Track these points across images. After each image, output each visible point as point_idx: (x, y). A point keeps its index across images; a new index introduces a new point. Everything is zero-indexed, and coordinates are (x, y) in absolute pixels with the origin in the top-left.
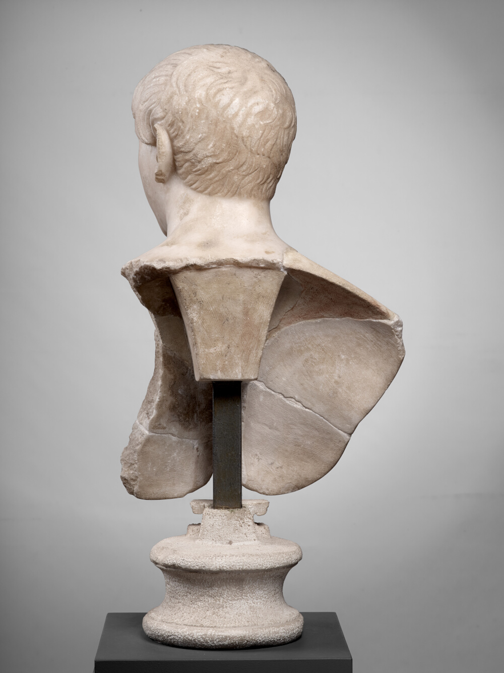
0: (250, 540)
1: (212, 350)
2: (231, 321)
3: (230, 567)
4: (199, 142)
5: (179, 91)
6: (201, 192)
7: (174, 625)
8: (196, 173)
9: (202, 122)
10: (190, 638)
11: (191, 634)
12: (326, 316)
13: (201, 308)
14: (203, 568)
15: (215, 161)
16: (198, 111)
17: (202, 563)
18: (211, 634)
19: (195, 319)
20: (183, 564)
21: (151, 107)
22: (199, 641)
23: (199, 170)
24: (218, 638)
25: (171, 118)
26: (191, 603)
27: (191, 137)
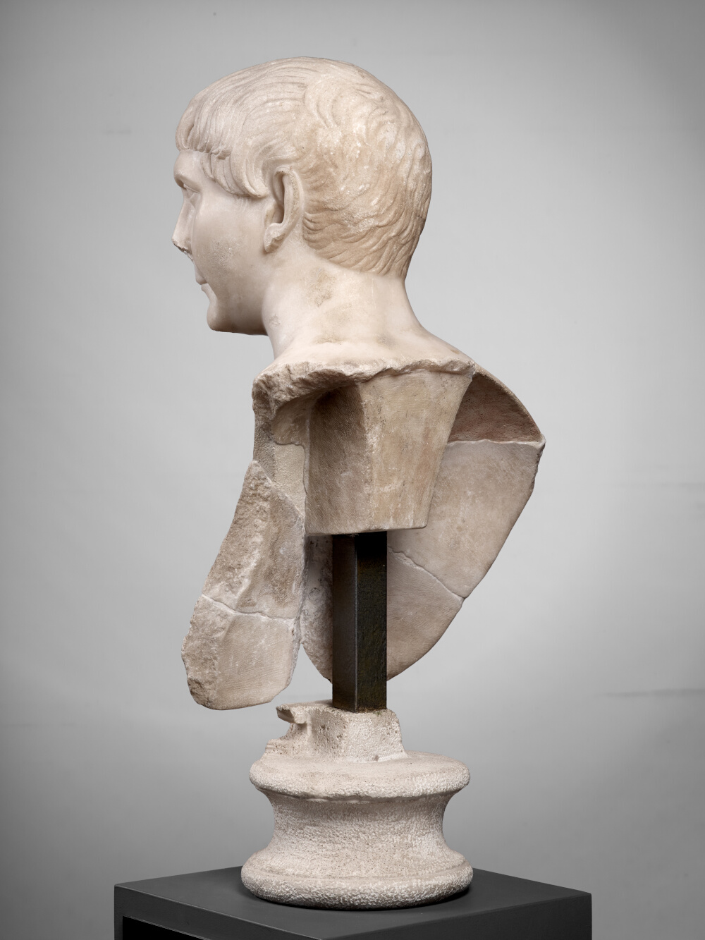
0: (398, 752)
1: (387, 489)
2: (410, 448)
3: (434, 790)
4: (359, 195)
5: (325, 122)
6: (348, 267)
7: (356, 880)
8: (347, 240)
9: (365, 167)
10: (390, 894)
11: (391, 888)
12: (461, 438)
13: (383, 430)
14: (404, 795)
15: (377, 224)
16: (359, 152)
17: (401, 787)
18: (417, 885)
19: (375, 445)
20: (372, 792)
21: (271, 143)
22: (402, 897)
23: (354, 235)
24: (427, 889)
25: (315, 161)
26: (367, 846)
27: (347, 188)
